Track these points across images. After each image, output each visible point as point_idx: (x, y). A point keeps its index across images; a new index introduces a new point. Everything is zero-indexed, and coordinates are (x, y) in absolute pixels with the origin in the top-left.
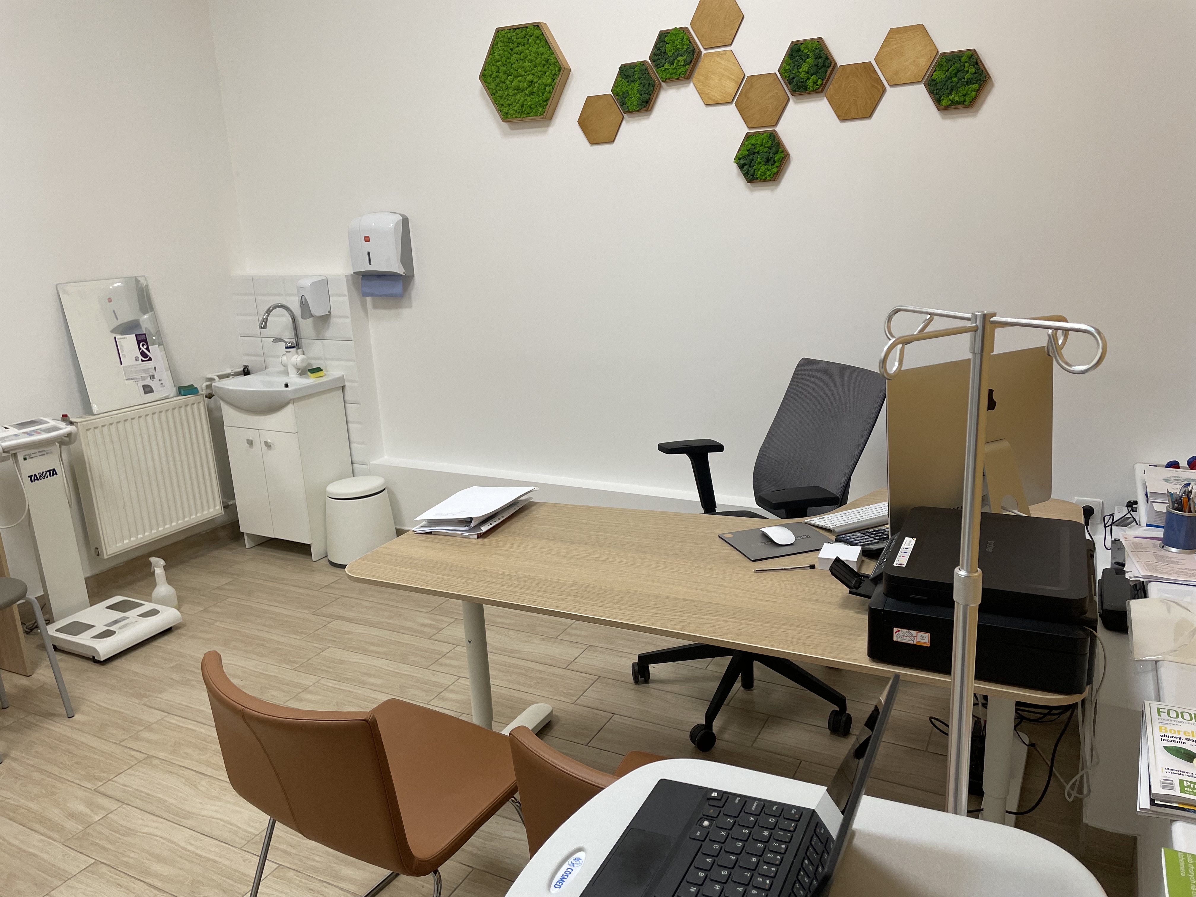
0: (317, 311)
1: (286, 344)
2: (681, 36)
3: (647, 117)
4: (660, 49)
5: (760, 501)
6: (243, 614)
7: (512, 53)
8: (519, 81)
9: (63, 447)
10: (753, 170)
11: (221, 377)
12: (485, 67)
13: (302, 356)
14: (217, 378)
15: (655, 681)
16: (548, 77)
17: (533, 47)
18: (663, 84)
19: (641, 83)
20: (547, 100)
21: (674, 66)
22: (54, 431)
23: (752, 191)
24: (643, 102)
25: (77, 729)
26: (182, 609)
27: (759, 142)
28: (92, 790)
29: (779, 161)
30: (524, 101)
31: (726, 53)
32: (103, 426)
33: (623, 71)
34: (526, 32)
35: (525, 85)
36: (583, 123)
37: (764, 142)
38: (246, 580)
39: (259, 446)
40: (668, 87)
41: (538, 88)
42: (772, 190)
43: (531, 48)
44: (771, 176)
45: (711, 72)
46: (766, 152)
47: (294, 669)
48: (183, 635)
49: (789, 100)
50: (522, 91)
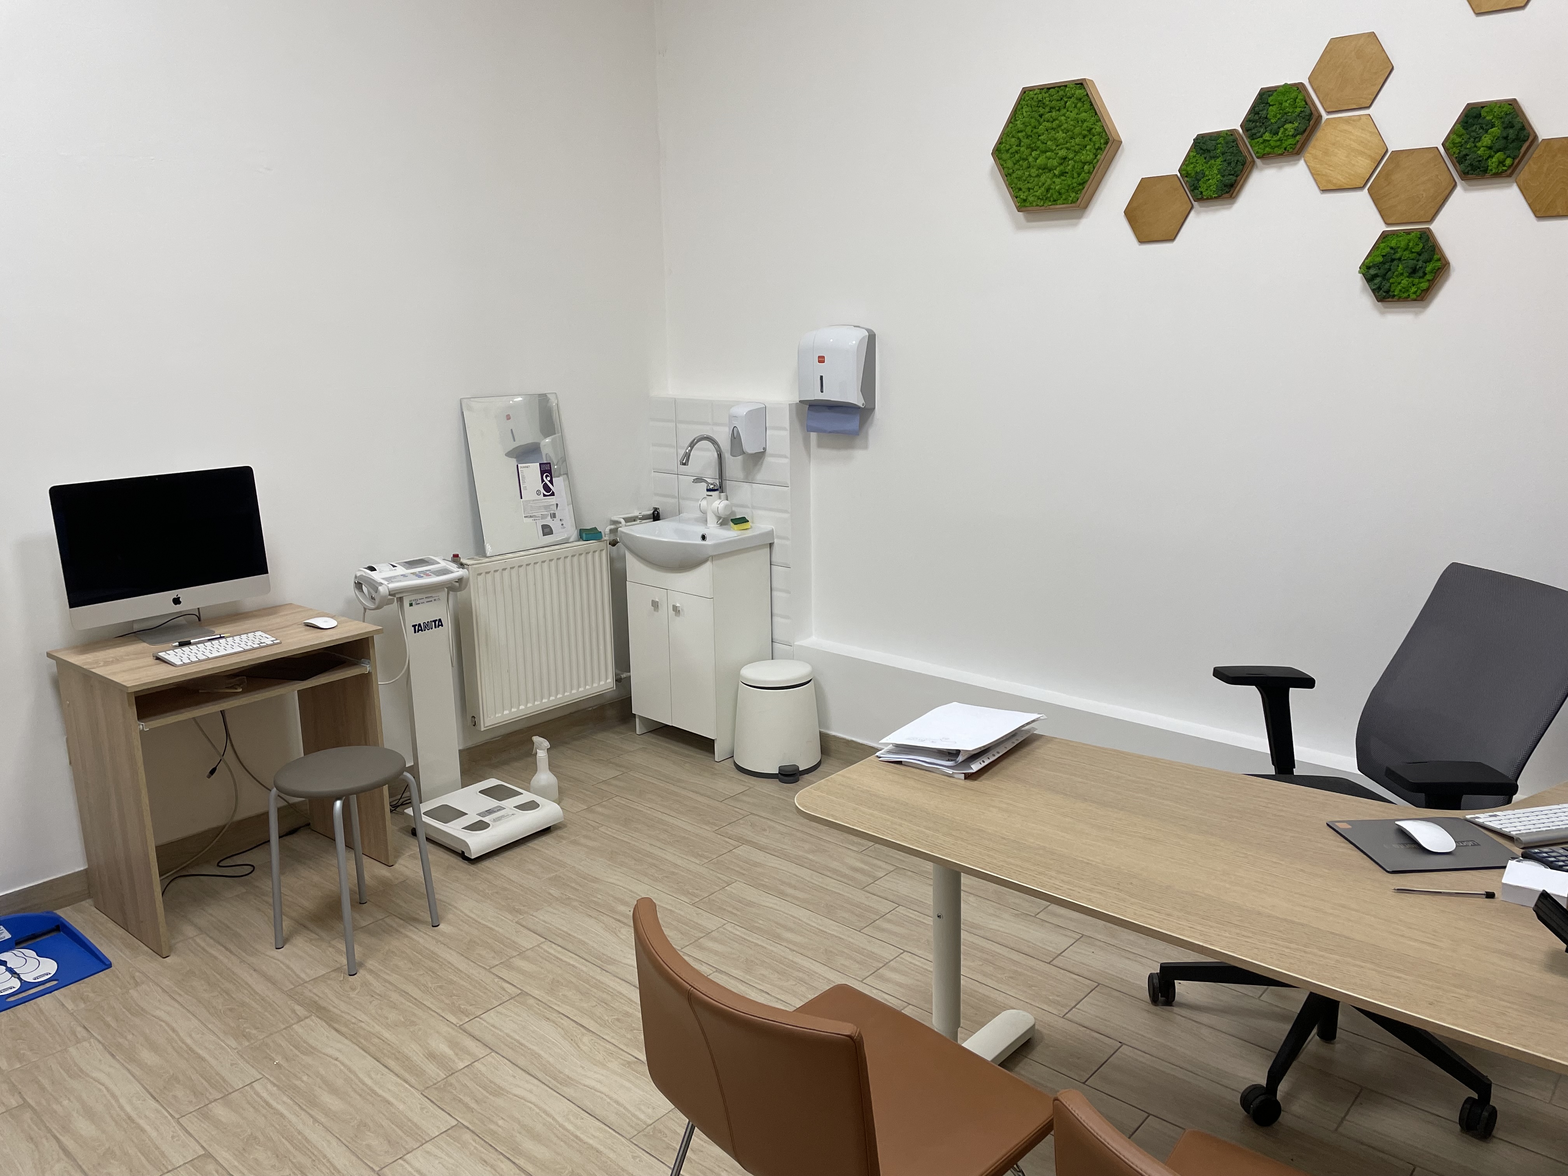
0: (750, 447)
1: (707, 486)
2: (1293, 95)
3: (1228, 206)
4: (1258, 114)
5: (1363, 766)
6: (633, 821)
7: (1042, 120)
8: (1046, 157)
9: (451, 592)
10: (1388, 284)
11: (627, 520)
12: (1002, 139)
13: (726, 502)
14: (623, 521)
15: (1182, 1005)
16: (1088, 153)
17: (1071, 112)
18: (1258, 161)
19: (1225, 161)
20: (1083, 184)
21: (1279, 137)
22: (445, 574)
23: (1382, 313)
24: (1225, 186)
25: (442, 943)
26: (561, 804)
27: (1403, 244)
28: (456, 1026)
29: (1432, 272)
30: (1051, 185)
31: (1360, 119)
32: (496, 571)
33: (1199, 143)
34: (1064, 92)
35: (1055, 162)
36: (1132, 214)
37: (1411, 244)
38: (636, 776)
39: (665, 610)
40: (1264, 166)
41: (1073, 166)
42: (1416, 314)
43: (1068, 113)
44: (1418, 294)
45: (1334, 144)
46: (1413, 259)
47: (693, 904)
48: (562, 838)
49: (1455, 186)
50: (1050, 171)
